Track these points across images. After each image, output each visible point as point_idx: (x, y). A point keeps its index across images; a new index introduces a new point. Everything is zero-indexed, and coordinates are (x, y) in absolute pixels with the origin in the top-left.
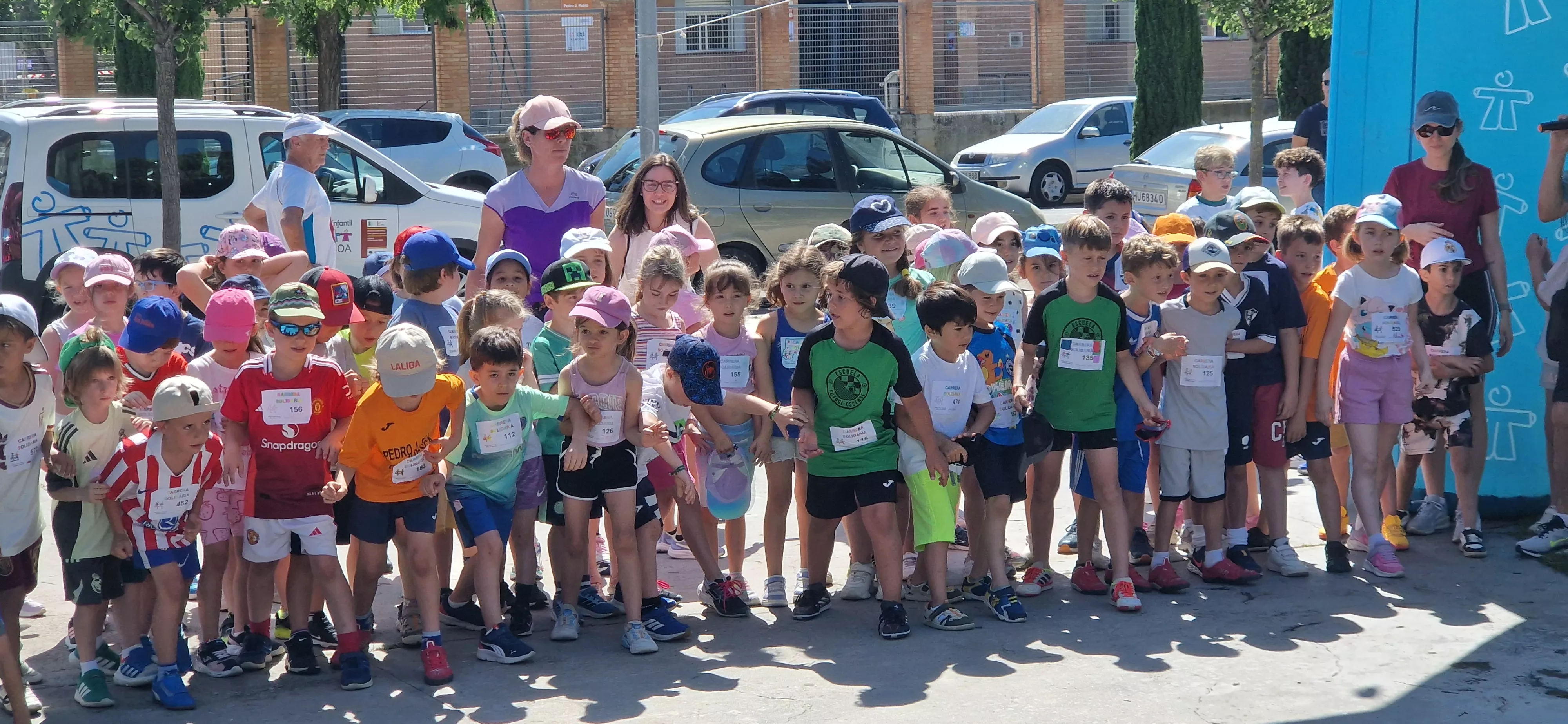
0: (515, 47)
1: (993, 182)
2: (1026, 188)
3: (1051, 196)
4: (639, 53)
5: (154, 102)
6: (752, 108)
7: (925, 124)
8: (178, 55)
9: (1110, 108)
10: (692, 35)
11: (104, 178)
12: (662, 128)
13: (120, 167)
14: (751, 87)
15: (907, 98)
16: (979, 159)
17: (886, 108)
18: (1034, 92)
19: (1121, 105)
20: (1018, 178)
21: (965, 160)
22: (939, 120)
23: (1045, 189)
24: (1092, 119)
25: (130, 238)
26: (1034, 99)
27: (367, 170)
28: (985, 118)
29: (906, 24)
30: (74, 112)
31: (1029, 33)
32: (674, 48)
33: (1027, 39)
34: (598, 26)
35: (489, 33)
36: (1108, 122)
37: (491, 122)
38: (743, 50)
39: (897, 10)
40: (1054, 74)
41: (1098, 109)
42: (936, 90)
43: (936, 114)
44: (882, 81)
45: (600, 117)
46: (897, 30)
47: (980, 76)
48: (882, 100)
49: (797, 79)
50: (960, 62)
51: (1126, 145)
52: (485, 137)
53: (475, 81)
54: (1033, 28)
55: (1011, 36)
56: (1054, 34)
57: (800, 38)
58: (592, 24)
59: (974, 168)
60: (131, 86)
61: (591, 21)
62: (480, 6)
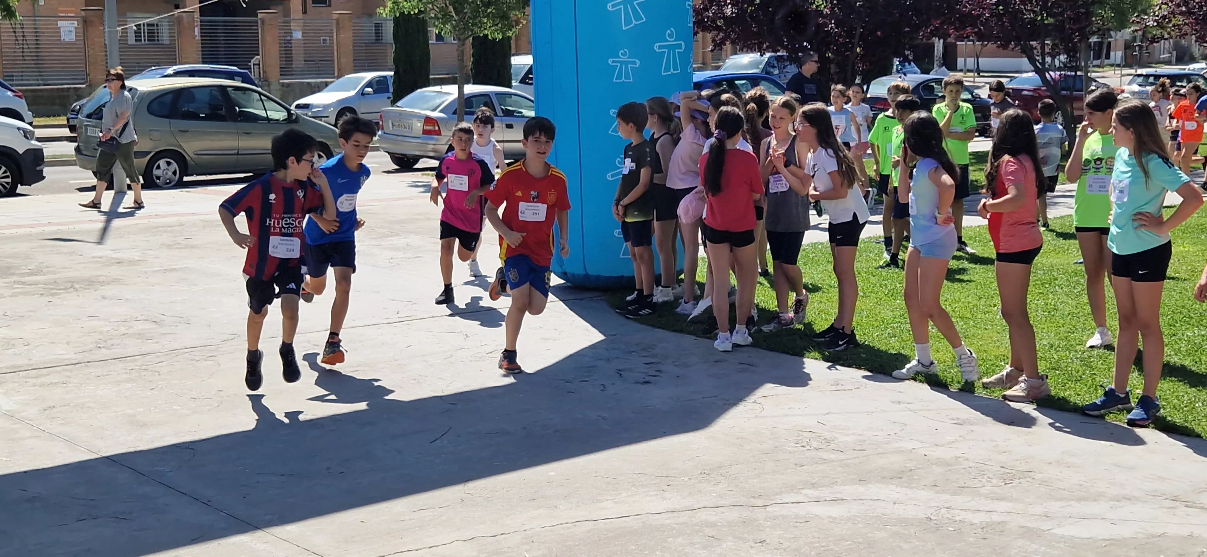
0: (30, 38)
1: (316, 118)
4: (107, 43)
6: (175, 74)
7: (275, 86)
9: (379, 79)
10: (137, 33)
14: (175, 63)
15: (264, 72)
16: (306, 106)
17: (253, 77)
18: (336, 70)
19: (385, 77)
20: (327, 117)
21: (298, 107)
22: (283, 85)
24: (369, 84)
26: (336, 74)
28: (308, 83)
29: (263, 30)
31: (333, 37)
32: (127, 40)
33: (332, 40)
34: (81, 26)
35: (13, 28)
36: (379, 86)
37: (16, 80)
38: (168, 42)
39: (257, 22)
40: (347, 60)
41: (373, 79)
42: (281, 68)
43: (281, 81)
44: (250, 62)
45: (84, 79)
46: (258, 33)
47: (305, 61)
48: (251, 72)
49: (201, 60)
50: (294, 52)
51: (389, 98)
52: (13, 88)
53: (5, 56)
54: (335, 34)
55: (322, 38)
56: (347, 36)
57: (201, 36)
58: (76, 25)
59: (305, 111)
61: (76, 23)
62: (9, 12)
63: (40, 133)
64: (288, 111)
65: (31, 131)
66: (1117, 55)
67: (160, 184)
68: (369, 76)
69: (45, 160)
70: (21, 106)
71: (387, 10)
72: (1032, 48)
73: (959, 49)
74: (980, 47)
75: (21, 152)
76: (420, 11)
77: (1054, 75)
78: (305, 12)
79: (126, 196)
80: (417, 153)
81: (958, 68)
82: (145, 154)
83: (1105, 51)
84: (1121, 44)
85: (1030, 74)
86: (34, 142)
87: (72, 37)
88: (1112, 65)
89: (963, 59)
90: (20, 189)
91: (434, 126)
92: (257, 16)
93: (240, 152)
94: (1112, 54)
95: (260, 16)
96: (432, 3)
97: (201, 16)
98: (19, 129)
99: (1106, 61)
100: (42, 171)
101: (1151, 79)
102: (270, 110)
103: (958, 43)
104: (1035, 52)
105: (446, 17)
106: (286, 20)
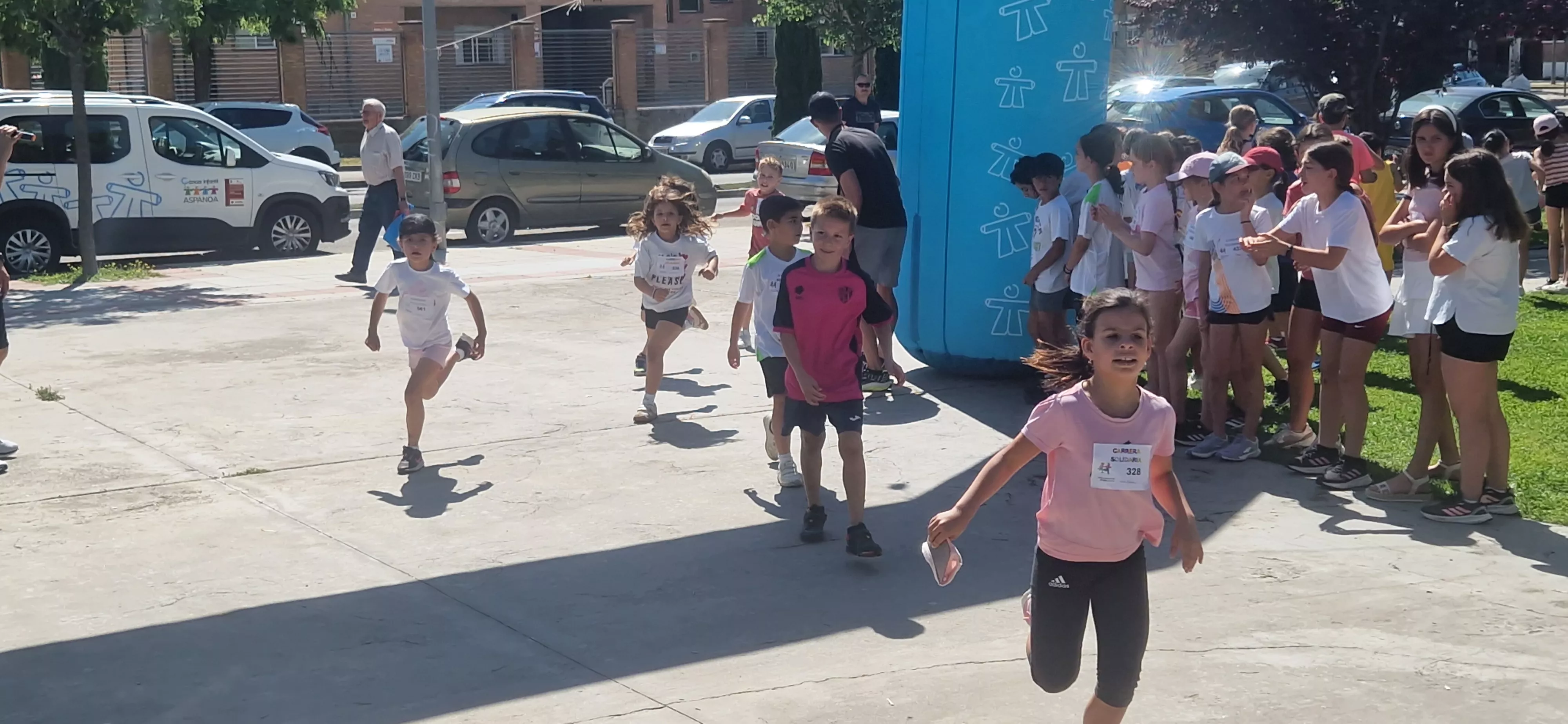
0: (339, 57)
1: (678, 155)
2: (701, 160)
3: (718, 165)
6: (509, 102)
7: (631, 115)
8: (91, 63)
9: (759, 103)
10: (467, 51)
11: (34, 147)
12: (443, 115)
13: (49, 142)
14: (508, 88)
15: (617, 97)
16: (668, 140)
17: (604, 104)
18: (707, 94)
19: (766, 101)
20: (695, 152)
21: (658, 140)
22: (641, 112)
23: (714, 160)
24: (746, 111)
25: (54, 192)
26: (707, 99)
27: (229, 143)
28: (672, 110)
29: (617, 45)
30: (10, 101)
31: (703, 51)
32: (455, 60)
33: (702, 55)
34: (399, 45)
35: (319, 48)
36: (757, 112)
37: (323, 112)
38: (503, 62)
39: (611, 35)
40: (721, 81)
41: (751, 104)
42: (638, 92)
43: (639, 109)
44: (602, 85)
45: (401, 109)
46: (611, 49)
47: (670, 82)
48: (601, 98)
49: (542, 83)
50: (656, 72)
51: (770, 128)
52: (317, 122)
53: (310, 83)
54: (706, 47)
55: (691, 53)
56: (721, 50)
57: (544, 54)
58: (394, 43)
59: (665, 147)
60: (52, 83)
61: (393, 41)
62: (313, 29)
63: (344, 176)
64: (642, 147)
65: (334, 174)
67: (487, 240)
68: (746, 100)
69: (351, 210)
70: (326, 143)
71: (770, 16)
73: (1546, 50)
75: (322, 201)
76: (808, 17)
78: (670, 20)
79: (447, 254)
80: (802, 198)
81: (1544, 76)
82: (468, 202)
86: (338, 189)
87: (388, 58)
89: (1550, 64)
90: (322, 246)
91: (823, 163)
92: (610, 27)
93: (582, 199)
95: (613, 26)
96: (822, 7)
97: (543, 28)
98: (320, 172)
100: (347, 224)
102: (619, 146)
103: (1544, 42)
105: (839, 25)
106: (648, 30)
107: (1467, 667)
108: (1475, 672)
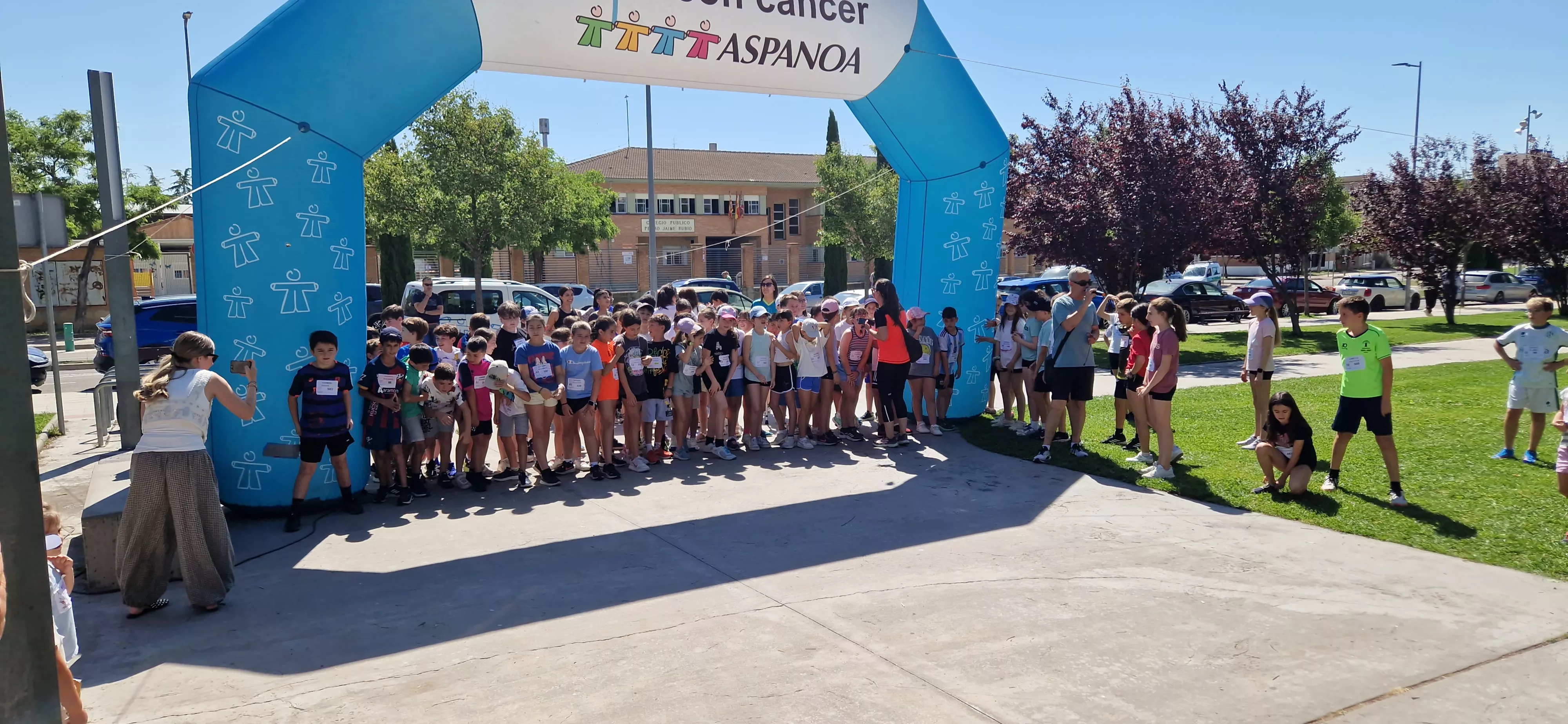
0: (606, 262)
4: (650, 265)
5: (474, 279)
7: (750, 291)
8: (483, 263)
9: (815, 285)
10: (669, 258)
11: (456, 307)
13: (461, 303)
14: (690, 277)
18: (788, 280)
19: (819, 284)
24: (809, 289)
29: (744, 256)
31: (787, 259)
32: (662, 263)
33: (786, 261)
34: (635, 255)
35: (597, 257)
36: (814, 290)
38: (687, 266)
39: (740, 251)
40: (795, 274)
46: (741, 258)
54: (788, 257)
56: (795, 259)
57: (707, 261)
60: (465, 273)
61: (632, 253)
62: (594, 247)
66: (1330, 263)
68: (809, 283)
71: (821, 242)
72: (1266, 261)
74: (1227, 260)
76: (841, 243)
77: (1281, 278)
78: (770, 244)
83: (1320, 261)
84: (1333, 256)
85: (1264, 278)
87: (630, 262)
88: (1326, 271)
94: (1326, 263)
97: (707, 246)
99: (1322, 268)
101: (1356, 281)
104: (1268, 263)
105: (858, 246)
106: (759, 249)
107: (1212, 590)
108: (1217, 594)
